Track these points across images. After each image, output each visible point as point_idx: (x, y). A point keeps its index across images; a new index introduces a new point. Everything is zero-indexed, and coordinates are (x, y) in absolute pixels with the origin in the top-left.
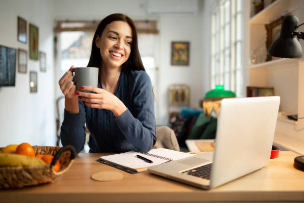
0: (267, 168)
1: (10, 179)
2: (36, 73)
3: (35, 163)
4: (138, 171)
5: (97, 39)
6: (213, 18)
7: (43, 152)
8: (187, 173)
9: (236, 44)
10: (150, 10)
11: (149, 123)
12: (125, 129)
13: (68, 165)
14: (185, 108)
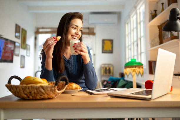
2: (24, 57)
9: (140, 39)
10: (90, 22)
14: (111, 77)
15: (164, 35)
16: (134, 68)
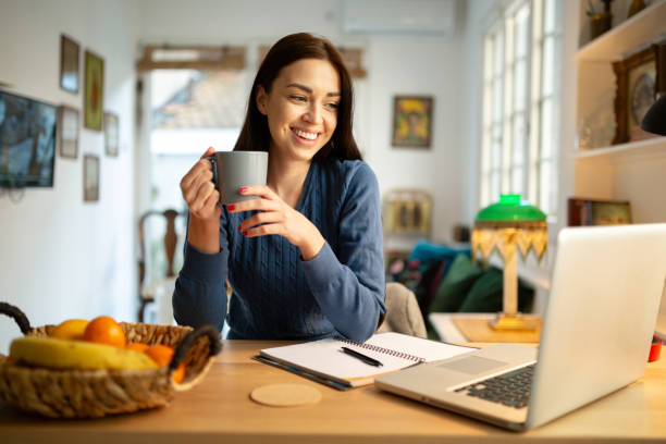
0: (641, 383)
1: (78, 398)
3: (134, 362)
4: (354, 384)
5: (259, 95)
6: (489, 44)
7: (139, 338)
8: (466, 392)
9: (540, 104)
10: (349, 26)
11: (372, 277)
12: (322, 286)
13: (201, 370)
14: (422, 242)
15: (635, 103)
16: (511, 231)
